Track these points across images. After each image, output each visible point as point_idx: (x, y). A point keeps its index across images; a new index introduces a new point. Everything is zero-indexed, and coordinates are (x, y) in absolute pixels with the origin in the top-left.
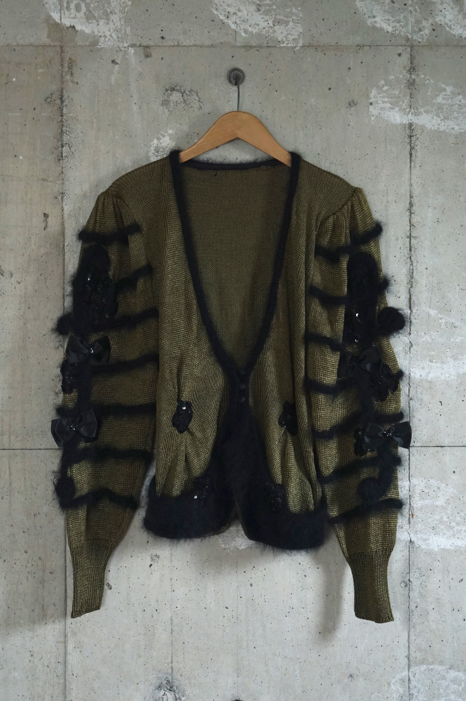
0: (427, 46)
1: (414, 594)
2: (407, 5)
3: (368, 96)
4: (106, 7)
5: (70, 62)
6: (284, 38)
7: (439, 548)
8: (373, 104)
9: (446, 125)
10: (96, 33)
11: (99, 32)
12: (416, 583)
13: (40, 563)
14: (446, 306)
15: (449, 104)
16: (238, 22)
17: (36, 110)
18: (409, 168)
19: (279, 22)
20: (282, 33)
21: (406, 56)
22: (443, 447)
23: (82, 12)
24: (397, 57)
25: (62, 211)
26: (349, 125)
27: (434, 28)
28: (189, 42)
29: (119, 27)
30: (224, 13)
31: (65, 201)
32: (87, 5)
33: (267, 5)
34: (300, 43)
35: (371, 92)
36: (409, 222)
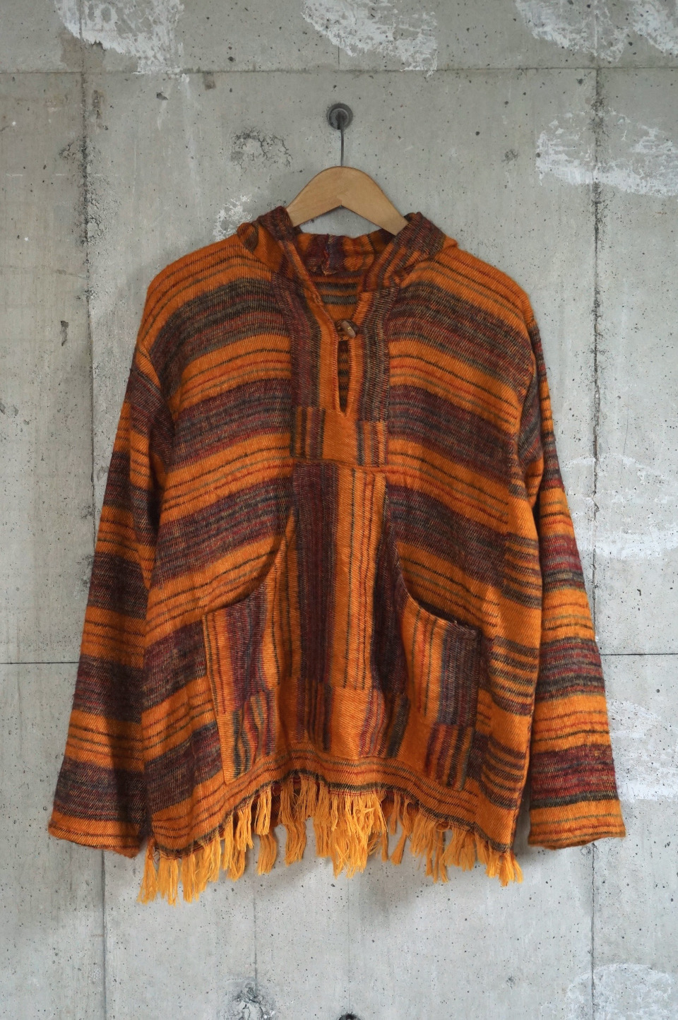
0: (621, 68)
1: (601, 865)
2: (592, 7)
3: (534, 144)
4: (147, 13)
5: (95, 96)
6: (409, 57)
7: (637, 798)
8: (542, 155)
10: (133, 52)
11: (138, 51)
12: (602, 849)
14: (647, 452)
15: (652, 155)
16: (343, 35)
17: (47, 168)
18: (594, 249)
20: (406, 50)
21: (589, 85)
22: (642, 654)
23: (113, 22)
24: (577, 85)
25: (89, 317)
26: (506, 186)
27: (631, 40)
28: (270, 64)
29: (167, 43)
30: (321, 22)
31: (92, 302)
32: (119, 11)
33: (385, 8)
34: (433, 65)
35: (539, 138)
36: (593, 329)
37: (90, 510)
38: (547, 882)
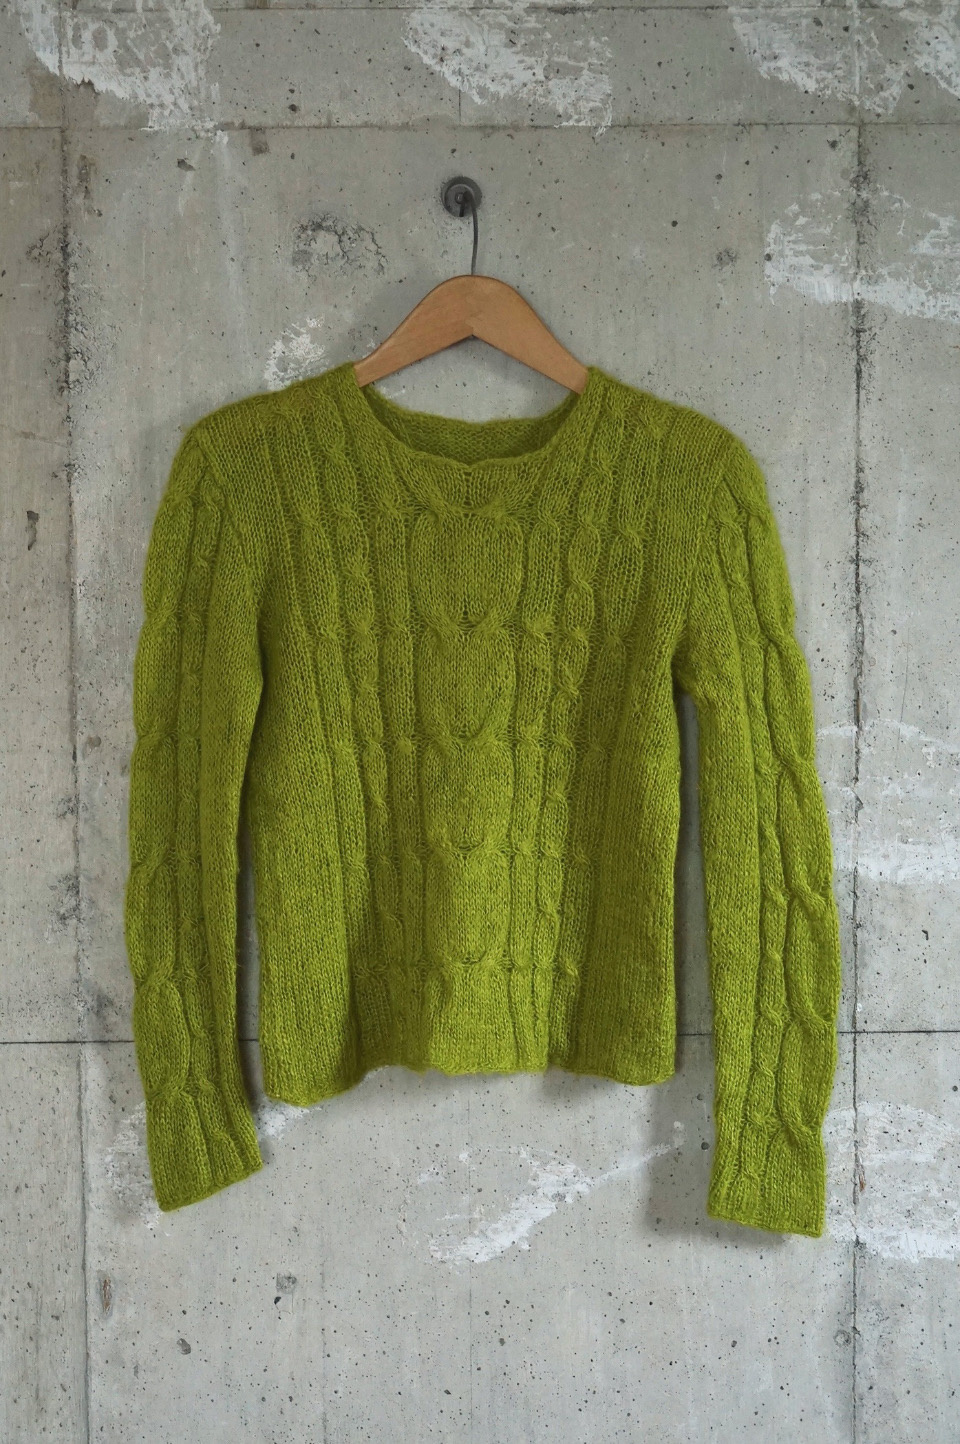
0: (896, 124)
1: (866, 1360)
2: (850, 30)
3: (761, 239)
4: (164, 37)
5: (82, 164)
6: (569, 107)
7: (922, 1256)
8: (774, 258)
9: (940, 304)
10: (142, 97)
11: (149, 96)
12: (869, 1335)
13: (28, 1294)
14: (938, 717)
15: (945, 258)
16: (466, 71)
17: (7, 275)
18: (855, 403)
19: (558, 71)
20: (564, 96)
21: (848, 148)
22: (930, 1032)
23: (110, 50)
24: (827, 148)
25: (70, 505)
26: (718, 306)
27: (911, 81)
28: (353, 117)
29: (195, 83)
30: (432, 51)
31: (76, 482)
32: (121, 34)
33: (531, 31)
34: (606, 119)
35: (769, 231)
36: (853, 527)
37: (71, 805)
38: (782, 1388)
